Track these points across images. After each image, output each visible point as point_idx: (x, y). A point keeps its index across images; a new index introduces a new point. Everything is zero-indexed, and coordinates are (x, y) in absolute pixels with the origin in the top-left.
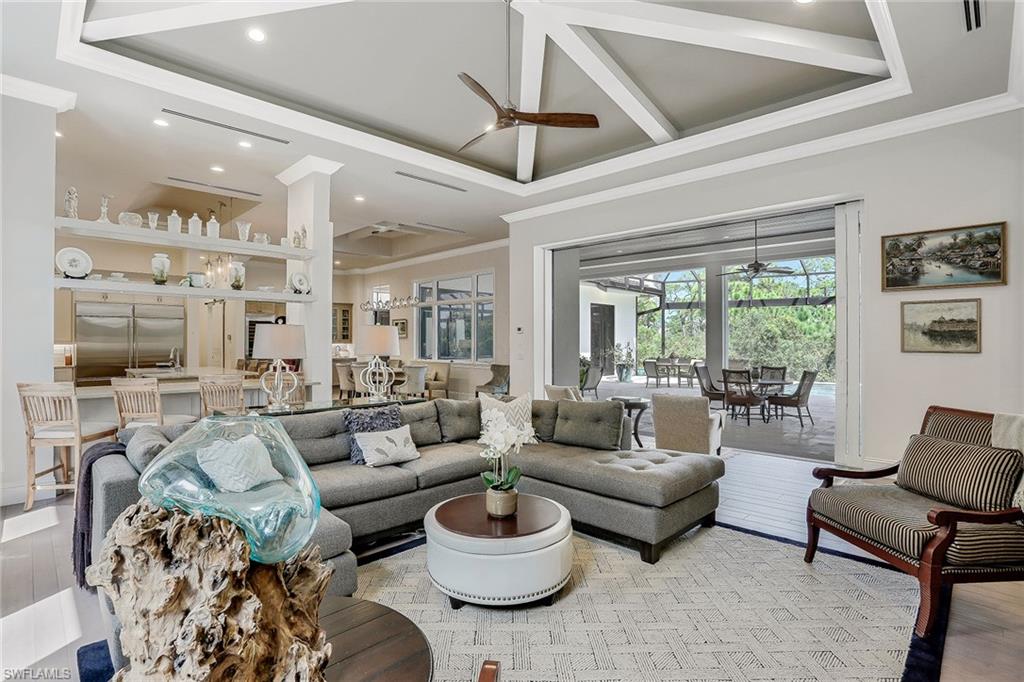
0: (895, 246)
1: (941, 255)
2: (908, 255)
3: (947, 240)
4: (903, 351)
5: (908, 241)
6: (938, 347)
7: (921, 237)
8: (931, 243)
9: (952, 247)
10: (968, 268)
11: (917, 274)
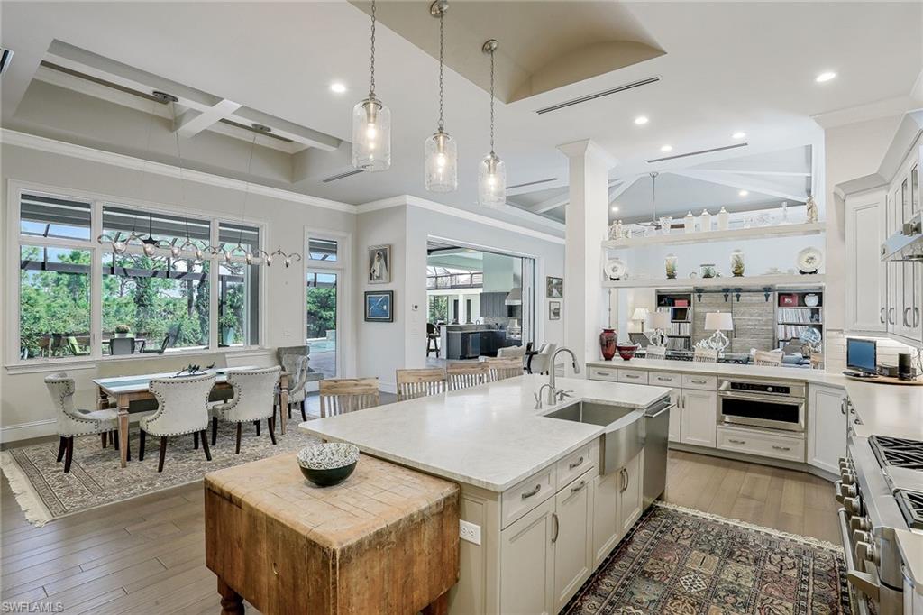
4: (550, 319)
7: (553, 279)
9: (557, 284)
11: (552, 292)
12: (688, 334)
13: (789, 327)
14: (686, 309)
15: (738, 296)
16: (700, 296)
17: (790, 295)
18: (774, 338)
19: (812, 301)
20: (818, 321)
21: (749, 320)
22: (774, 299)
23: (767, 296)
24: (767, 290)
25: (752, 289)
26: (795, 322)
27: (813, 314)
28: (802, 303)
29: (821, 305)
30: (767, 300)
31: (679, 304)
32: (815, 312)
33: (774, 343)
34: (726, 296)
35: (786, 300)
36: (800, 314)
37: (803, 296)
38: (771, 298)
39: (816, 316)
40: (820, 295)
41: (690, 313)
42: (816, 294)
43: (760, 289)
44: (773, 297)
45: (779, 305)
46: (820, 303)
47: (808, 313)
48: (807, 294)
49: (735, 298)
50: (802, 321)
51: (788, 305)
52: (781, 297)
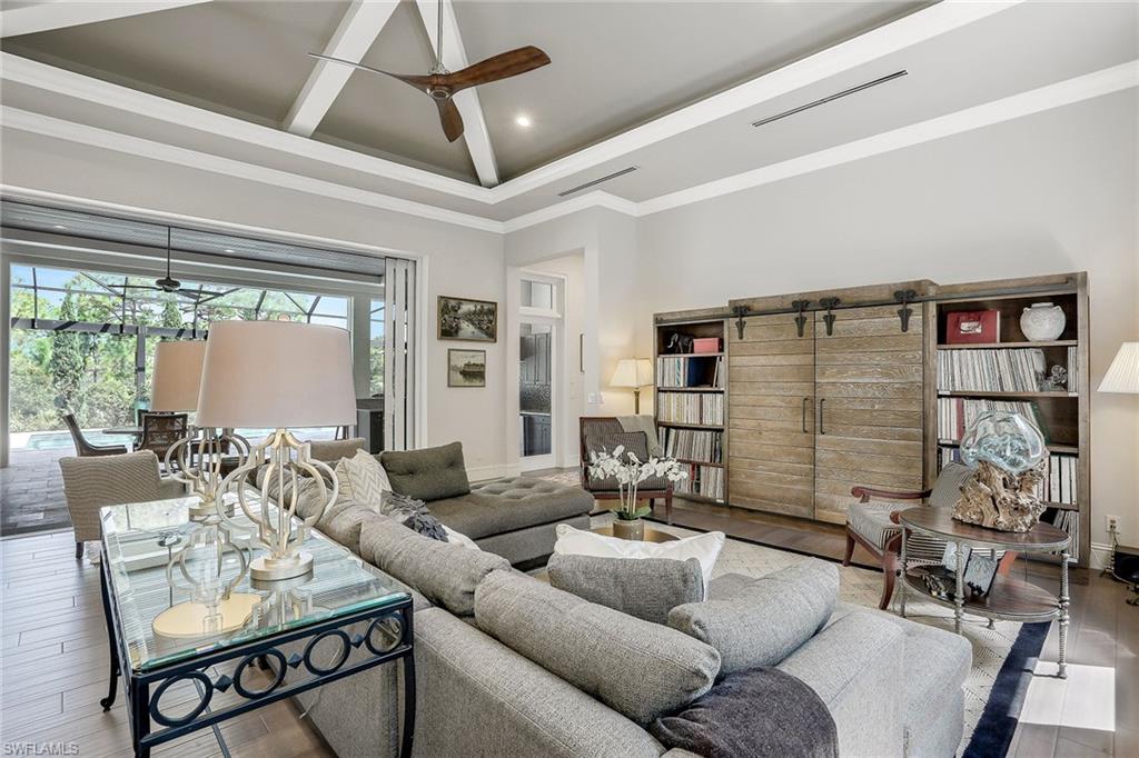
0: (446, 306)
1: (469, 317)
2: (452, 314)
3: (471, 307)
4: (449, 386)
5: (453, 303)
6: (467, 384)
7: (460, 301)
8: (466, 308)
9: (474, 313)
10: (480, 328)
11: (458, 329)
12: (719, 423)
13: (969, 406)
14: (715, 358)
15: (830, 320)
16: (741, 326)
17: (974, 310)
18: (925, 438)
19: (1043, 325)
20: (1065, 386)
21: (857, 385)
22: (925, 323)
23: (905, 316)
24: (905, 297)
25: (867, 296)
26: (988, 388)
27: (1049, 365)
28: (1012, 333)
29: (1075, 337)
30: (905, 327)
31: (703, 347)
32: (1055, 357)
33: (925, 450)
34: (801, 322)
35: (965, 326)
36: (1004, 365)
37: (1013, 309)
38: (915, 320)
39: (1057, 370)
40: (1068, 303)
41: (722, 367)
42: (1056, 300)
43: (886, 295)
44: (924, 320)
45: (942, 339)
46: (1070, 331)
47: (1033, 363)
48: (1029, 302)
49: (822, 327)
50: (1009, 389)
51: (969, 339)
52: (951, 319)
